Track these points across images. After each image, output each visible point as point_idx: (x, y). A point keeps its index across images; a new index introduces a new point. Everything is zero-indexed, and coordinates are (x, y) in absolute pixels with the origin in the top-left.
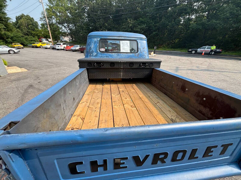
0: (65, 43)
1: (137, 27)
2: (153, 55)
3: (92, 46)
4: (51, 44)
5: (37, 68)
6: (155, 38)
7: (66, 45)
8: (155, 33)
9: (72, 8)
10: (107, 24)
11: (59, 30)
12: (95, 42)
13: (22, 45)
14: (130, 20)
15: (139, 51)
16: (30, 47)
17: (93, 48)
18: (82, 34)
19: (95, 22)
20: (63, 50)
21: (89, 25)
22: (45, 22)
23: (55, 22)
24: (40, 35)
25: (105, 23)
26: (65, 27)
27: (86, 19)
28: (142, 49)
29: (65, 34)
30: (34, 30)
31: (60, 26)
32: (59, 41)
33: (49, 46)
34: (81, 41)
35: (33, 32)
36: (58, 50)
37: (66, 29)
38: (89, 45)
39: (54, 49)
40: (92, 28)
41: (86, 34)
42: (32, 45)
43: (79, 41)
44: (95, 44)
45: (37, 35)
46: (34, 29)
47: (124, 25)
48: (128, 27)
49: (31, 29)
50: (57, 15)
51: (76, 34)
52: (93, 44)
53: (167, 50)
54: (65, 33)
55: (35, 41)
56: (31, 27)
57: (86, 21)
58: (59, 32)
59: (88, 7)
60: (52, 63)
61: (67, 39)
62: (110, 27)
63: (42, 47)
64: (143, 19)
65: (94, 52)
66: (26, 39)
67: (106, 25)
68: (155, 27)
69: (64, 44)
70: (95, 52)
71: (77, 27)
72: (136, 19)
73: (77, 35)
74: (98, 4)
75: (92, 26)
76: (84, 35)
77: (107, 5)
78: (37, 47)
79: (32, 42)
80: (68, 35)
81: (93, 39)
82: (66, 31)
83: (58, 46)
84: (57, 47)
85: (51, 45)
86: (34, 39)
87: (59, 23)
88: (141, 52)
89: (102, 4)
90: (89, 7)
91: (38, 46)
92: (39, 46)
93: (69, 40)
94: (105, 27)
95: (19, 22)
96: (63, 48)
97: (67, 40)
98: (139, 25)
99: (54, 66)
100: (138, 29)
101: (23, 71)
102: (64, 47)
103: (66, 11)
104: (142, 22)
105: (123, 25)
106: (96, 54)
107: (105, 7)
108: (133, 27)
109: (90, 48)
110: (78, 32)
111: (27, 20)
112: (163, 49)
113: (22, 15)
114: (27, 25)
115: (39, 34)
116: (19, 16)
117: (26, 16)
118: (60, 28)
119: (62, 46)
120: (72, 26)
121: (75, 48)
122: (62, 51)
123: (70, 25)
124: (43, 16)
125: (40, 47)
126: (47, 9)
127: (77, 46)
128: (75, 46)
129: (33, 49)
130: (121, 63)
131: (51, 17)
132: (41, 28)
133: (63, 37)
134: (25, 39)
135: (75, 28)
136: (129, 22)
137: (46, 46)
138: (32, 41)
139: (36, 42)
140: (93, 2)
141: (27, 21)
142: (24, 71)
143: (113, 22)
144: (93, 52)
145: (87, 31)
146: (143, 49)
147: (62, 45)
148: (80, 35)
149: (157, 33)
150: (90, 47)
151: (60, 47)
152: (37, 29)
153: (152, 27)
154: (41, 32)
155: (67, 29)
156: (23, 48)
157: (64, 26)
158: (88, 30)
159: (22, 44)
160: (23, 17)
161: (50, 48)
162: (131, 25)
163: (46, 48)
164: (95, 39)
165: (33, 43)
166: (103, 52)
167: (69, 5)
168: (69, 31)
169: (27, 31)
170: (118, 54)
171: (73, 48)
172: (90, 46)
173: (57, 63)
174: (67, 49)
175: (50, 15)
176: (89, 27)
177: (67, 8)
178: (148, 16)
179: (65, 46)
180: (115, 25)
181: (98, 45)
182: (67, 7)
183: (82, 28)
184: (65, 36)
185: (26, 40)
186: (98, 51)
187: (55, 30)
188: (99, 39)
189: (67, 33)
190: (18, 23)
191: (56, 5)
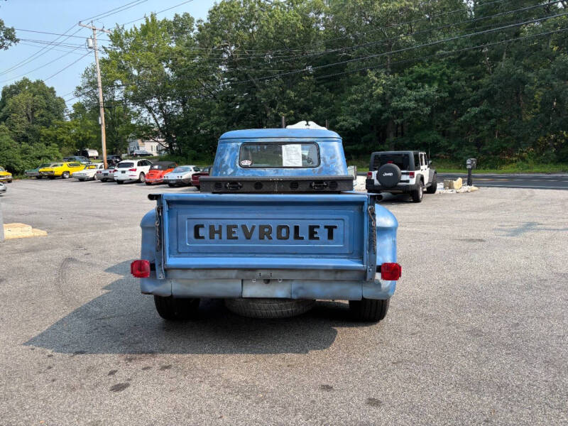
0: (145, 159)
1: (405, 94)
2: (462, 190)
3: (227, 157)
4: (99, 165)
5: (68, 229)
6: (480, 128)
7: (149, 167)
8: (476, 110)
9: (181, 53)
10: (295, 91)
11: (129, 119)
12: (233, 149)
13: (9, 171)
14: (377, 75)
15: (322, 162)
16: (30, 177)
17: (228, 160)
18: (203, 128)
19: (251, 89)
20: (138, 181)
21: (234, 98)
22: (88, 99)
23: (122, 95)
24: (64, 138)
25: (288, 91)
26: (150, 110)
27: (224, 82)
28: (328, 159)
29: (146, 133)
30: (47, 124)
31: (136, 109)
32: (123, 156)
33: (91, 173)
34: (199, 151)
35: (45, 131)
36: (120, 182)
37: (154, 116)
38: (221, 156)
39: (106, 180)
40: (243, 108)
41: (218, 129)
42: (41, 170)
43: (194, 152)
44: (233, 154)
45: (55, 139)
46: (50, 121)
47: (356, 92)
48: (371, 96)
49: (41, 122)
50: (130, 76)
51: (183, 130)
52: (228, 153)
53: (536, 169)
54: (147, 128)
55: (49, 158)
56: (42, 116)
57: (224, 87)
58: (128, 126)
59: (232, 46)
60: (106, 217)
61: (150, 147)
62: (305, 103)
63: (70, 177)
64: (426, 67)
65: (228, 167)
66: (24, 152)
67: (292, 94)
68: (475, 88)
69: (140, 164)
70: (232, 167)
71: (191, 106)
72: (398, 68)
73: (190, 133)
74: (267, 34)
75: (242, 102)
76: (212, 131)
77: (295, 35)
78: (52, 177)
79: (38, 162)
80: (156, 134)
81: (229, 144)
82: (152, 121)
83: (123, 172)
84: (118, 175)
85: (101, 167)
86: (47, 152)
87: (135, 100)
88: (326, 165)
89: (280, 33)
90: (236, 46)
91: (56, 174)
92: (61, 173)
93: (159, 152)
94: (287, 104)
95: (10, 102)
96: (137, 178)
97: (149, 151)
98: (410, 88)
99: (116, 224)
100: (410, 100)
101: (36, 234)
102: (142, 173)
103: (160, 61)
104: (423, 79)
105: (351, 94)
106: (232, 171)
107: (288, 41)
108: (391, 98)
109: (223, 161)
110: (192, 122)
111: (34, 96)
112: (518, 166)
113: (22, 82)
114: (29, 110)
115: (61, 137)
116: (12, 86)
117: (34, 84)
118: (134, 114)
119: (135, 170)
120: (173, 104)
121: (180, 175)
122: (134, 185)
123: (167, 103)
124: (87, 80)
125: (62, 177)
126: (103, 62)
127: (185, 170)
128: (179, 168)
129: (40, 182)
130: (274, 181)
131: (112, 85)
132: (71, 116)
133: (139, 141)
134: (21, 153)
135: (184, 109)
136: (374, 82)
137: (84, 171)
138: (39, 158)
139: (51, 160)
140: (251, 30)
141: (35, 98)
142: (38, 235)
143: (317, 85)
144: (226, 167)
145: (223, 119)
146: (331, 158)
147: (135, 166)
148: (199, 131)
149: (486, 111)
150: (223, 159)
151: (128, 175)
152: (59, 122)
153: (465, 91)
154: (69, 129)
155: (157, 116)
156: (9, 181)
157: (147, 107)
158: (227, 114)
159: (9, 169)
160: (24, 86)
161: (93, 179)
162: (380, 91)
163: (82, 180)
164: (234, 144)
165: (43, 166)
166: (246, 167)
167: (173, 45)
168: (161, 122)
169: (27, 130)
170: (277, 170)
171: (172, 176)
172: (223, 157)
173: (123, 218)
174: (152, 180)
175: (109, 77)
176: (230, 104)
177: (166, 54)
178: (442, 56)
179: (146, 169)
180: (324, 94)
181: (238, 154)
182: (166, 51)
183: (207, 109)
184: (145, 139)
185: (24, 156)
186: (238, 165)
187: (116, 119)
188: (240, 144)
189: (156, 129)
190: (4, 105)
191: (132, 49)
